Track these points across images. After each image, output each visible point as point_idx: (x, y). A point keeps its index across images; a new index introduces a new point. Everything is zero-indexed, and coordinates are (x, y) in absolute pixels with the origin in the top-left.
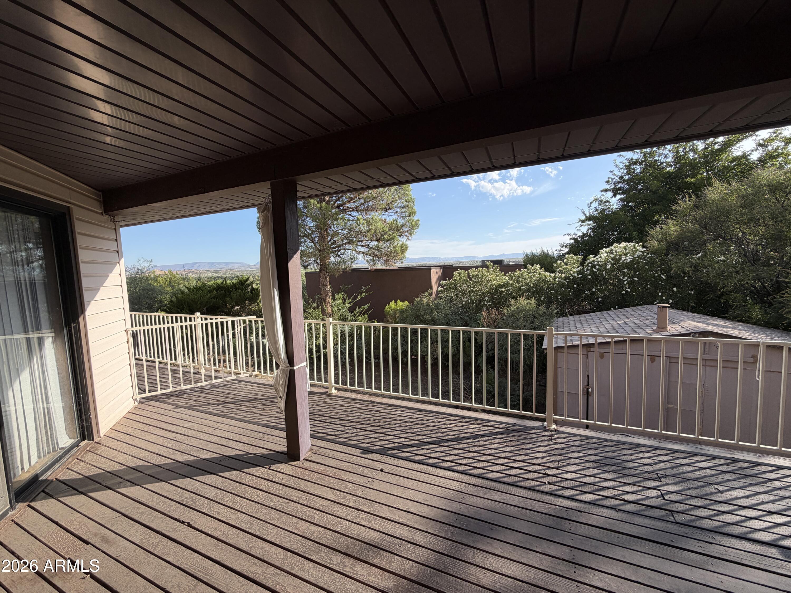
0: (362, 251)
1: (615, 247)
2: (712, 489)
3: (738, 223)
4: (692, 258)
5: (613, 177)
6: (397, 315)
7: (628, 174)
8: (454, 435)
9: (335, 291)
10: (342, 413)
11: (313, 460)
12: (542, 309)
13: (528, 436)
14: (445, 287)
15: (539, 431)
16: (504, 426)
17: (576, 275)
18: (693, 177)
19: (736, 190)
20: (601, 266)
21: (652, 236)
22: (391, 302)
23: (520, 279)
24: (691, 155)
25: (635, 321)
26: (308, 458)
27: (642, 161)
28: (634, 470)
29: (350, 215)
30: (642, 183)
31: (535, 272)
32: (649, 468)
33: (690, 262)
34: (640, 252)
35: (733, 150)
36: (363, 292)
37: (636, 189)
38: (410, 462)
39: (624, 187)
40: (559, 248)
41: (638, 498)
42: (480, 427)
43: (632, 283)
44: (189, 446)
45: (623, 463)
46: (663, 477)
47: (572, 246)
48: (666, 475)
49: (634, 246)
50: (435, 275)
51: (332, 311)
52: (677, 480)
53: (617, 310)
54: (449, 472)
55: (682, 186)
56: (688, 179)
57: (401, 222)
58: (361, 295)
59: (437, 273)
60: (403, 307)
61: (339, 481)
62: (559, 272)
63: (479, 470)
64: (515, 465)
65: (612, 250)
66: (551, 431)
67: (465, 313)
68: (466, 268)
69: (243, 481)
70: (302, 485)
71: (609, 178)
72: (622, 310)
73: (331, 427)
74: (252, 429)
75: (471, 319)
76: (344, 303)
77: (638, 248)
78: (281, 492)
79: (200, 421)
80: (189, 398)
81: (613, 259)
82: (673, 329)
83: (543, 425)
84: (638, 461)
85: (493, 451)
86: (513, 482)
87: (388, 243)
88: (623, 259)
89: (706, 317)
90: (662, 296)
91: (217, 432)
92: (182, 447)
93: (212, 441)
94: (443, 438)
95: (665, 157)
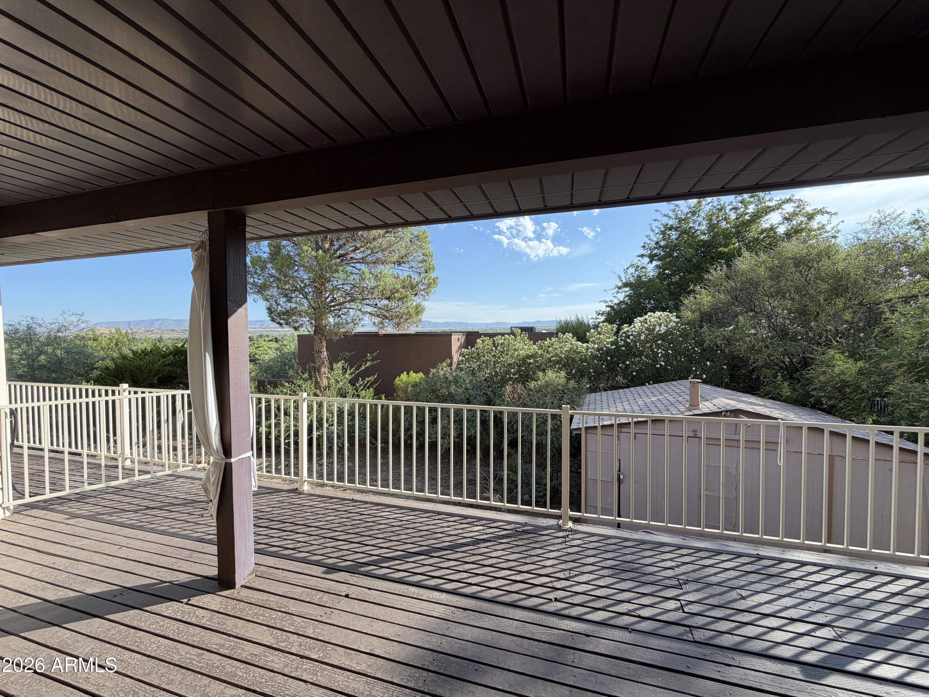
0: (369, 311)
1: (649, 317)
2: (734, 594)
3: (767, 296)
4: (724, 331)
5: (649, 242)
6: (410, 389)
7: (664, 240)
8: (450, 541)
9: (333, 360)
10: (311, 517)
11: (254, 587)
12: (572, 383)
13: (539, 539)
14: (466, 357)
15: (552, 531)
16: (512, 526)
17: (609, 346)
18: (726, 246)
19: (764, 261)
20: (635, 337)
21: (686, 305)
22: (403, 373)
23: (550, 349)
24: (723, 224)
25: (668, 398)
26: (248, 585)
27: (677, 228)
28: (654, 577)
29: (354, 267)
30: (678, 250)
31: (566, 342)
32: (669, 573)
33: (722, 334)
34: (674, 322)
35: (762, 222)
36: (368, 360)
37: (671, 256)
38: (387, 582)
39: (660, 254)
40: (595, 316)
41: (655, 612)
42: (483, 530)
43: (666, 356)
44: (72, 576)
45: (643, 567)
46: (685, 584)
47: (609, 314)
48: (688, 580)
49: (668, 316)
50: (456, 342)
51: (328, 384)
52: (700, 586)
53: (651, 386)
54: (436, 593)
55: (716, 255)
56: (721, 249)
57: (416, 278)
58: (366, 364)
59: (458, 340)
60: (417, 380)
61: (284, 615)
62: (592, 343)
63: (474, 587)
64: (519, 578)
65: (646, 319)
66: (566, 530)
67: (489, 387)
68: (492, 335)
69: (143, 626)
70: (230, 625)
71: (645, 243)
72: (656, 385)
73: (291, 537)
74: (177, 545)
75: (494, 394)
76: (344, 374)
77: (672, 318)
78: (195, 639)
79: (101, 536)
80: (95, 503)
81: (647, 329)
82: (706, 407)
83: (558, 524)
84: (659, 564)
85: (494, 561)
86: (512, 602)
87: (400, 303)
88: (657, 329)
89: (739, 394)
90: (696, 371)
91: (124, 553)
92: (61, 578)
93: (112, 566)
94: (436, 546)
95: (699, 224)
